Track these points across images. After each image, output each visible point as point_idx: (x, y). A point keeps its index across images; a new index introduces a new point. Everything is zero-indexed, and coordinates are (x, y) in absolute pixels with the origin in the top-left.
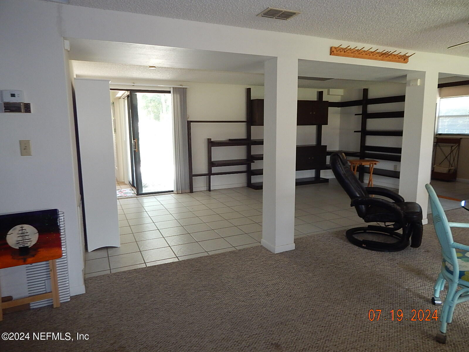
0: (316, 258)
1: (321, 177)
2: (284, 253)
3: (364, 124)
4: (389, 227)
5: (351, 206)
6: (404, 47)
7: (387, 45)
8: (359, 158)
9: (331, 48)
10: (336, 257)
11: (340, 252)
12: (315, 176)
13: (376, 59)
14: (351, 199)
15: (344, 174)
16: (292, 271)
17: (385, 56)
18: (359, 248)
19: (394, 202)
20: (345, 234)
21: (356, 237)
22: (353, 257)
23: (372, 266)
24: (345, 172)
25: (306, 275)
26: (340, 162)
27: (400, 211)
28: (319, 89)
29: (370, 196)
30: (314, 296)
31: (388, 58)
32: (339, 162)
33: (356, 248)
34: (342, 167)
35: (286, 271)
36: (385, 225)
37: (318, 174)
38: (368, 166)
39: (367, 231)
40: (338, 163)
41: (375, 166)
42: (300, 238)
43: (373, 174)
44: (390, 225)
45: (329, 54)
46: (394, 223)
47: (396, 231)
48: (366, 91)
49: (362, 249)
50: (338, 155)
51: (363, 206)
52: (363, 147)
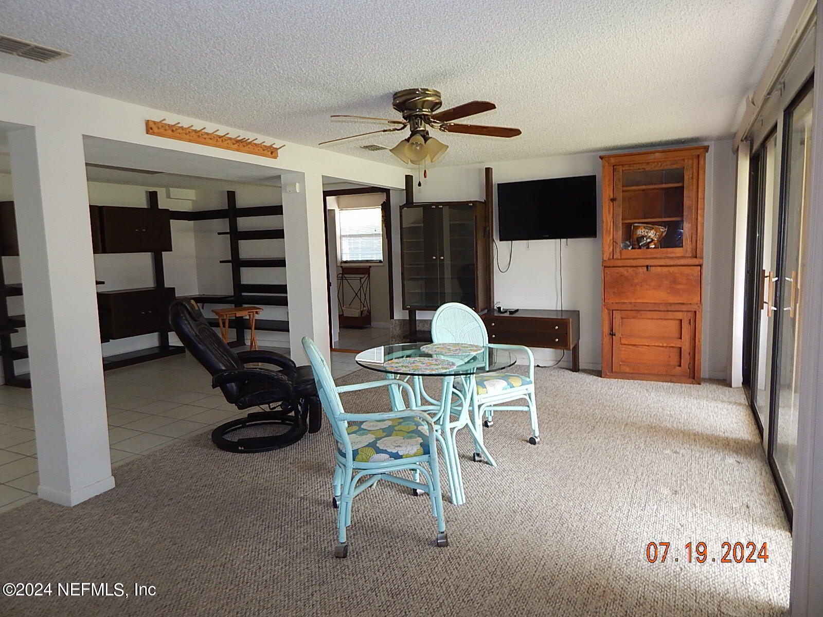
0: (158, 492)
1: (170, 345)
2: (91, 501)
3: (235, 250)
4: (275, 410)
5: (214, 387)
6: (268, 133)
7: (241, 127)
8: (233, 306)
9: (147, 122)
10: (194, 479)
11: (202, 470)
12: (159, 344)
13: (228, 148)
14: (213, 376)
15: (197, 335)
16: (108, 530)
17: (241, 144)
18: (234, 454)
19: (282, 369)
20: (210, 437)
21: (229, 437)
22: (224, 472)
23: (253, 478)
24: (198, 333)
25: (136, 527)
26: (188, 317)
27: (287, 382)
28: (150, 188)
29: (246, 365)
30: (152, 560)
31: (246, 148)
32: (185, 316)
33: (230, 455)
34: (193, 326)
35: (95, 534)
36: (269, 406)
37: (164, 339)
38: (248, 317)
39: (247, 424)
40: (184, 318)
41: (257, 317)
42: (127, 464)
43: (255, 329)
44: (277, 406)
45: (145, 131)
46: (280, 403)
47: (289, 415)
48: (231, 195)
49: (238, 455)
50: (182, 304)
51: (233, 384)
52: (238, 286)
